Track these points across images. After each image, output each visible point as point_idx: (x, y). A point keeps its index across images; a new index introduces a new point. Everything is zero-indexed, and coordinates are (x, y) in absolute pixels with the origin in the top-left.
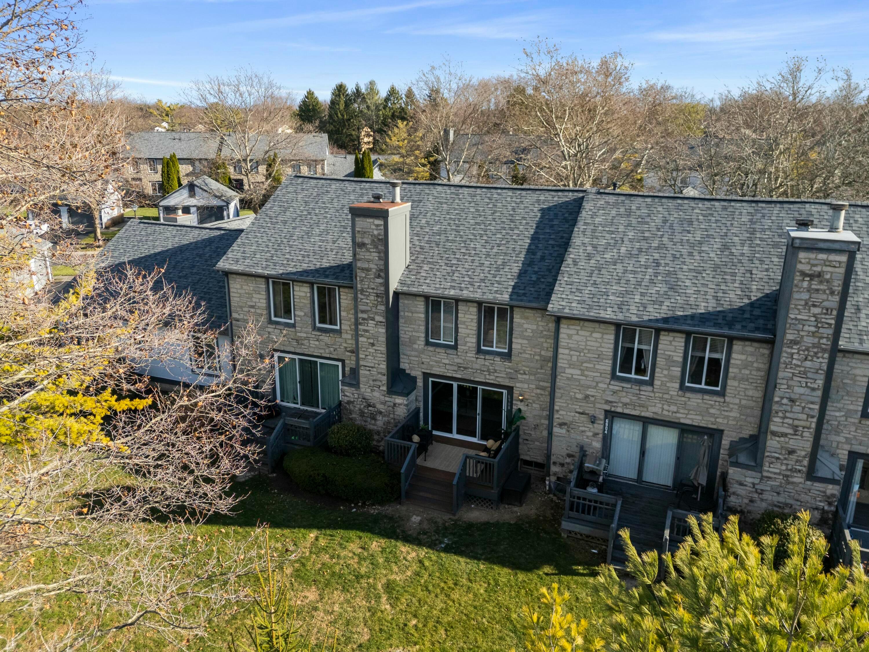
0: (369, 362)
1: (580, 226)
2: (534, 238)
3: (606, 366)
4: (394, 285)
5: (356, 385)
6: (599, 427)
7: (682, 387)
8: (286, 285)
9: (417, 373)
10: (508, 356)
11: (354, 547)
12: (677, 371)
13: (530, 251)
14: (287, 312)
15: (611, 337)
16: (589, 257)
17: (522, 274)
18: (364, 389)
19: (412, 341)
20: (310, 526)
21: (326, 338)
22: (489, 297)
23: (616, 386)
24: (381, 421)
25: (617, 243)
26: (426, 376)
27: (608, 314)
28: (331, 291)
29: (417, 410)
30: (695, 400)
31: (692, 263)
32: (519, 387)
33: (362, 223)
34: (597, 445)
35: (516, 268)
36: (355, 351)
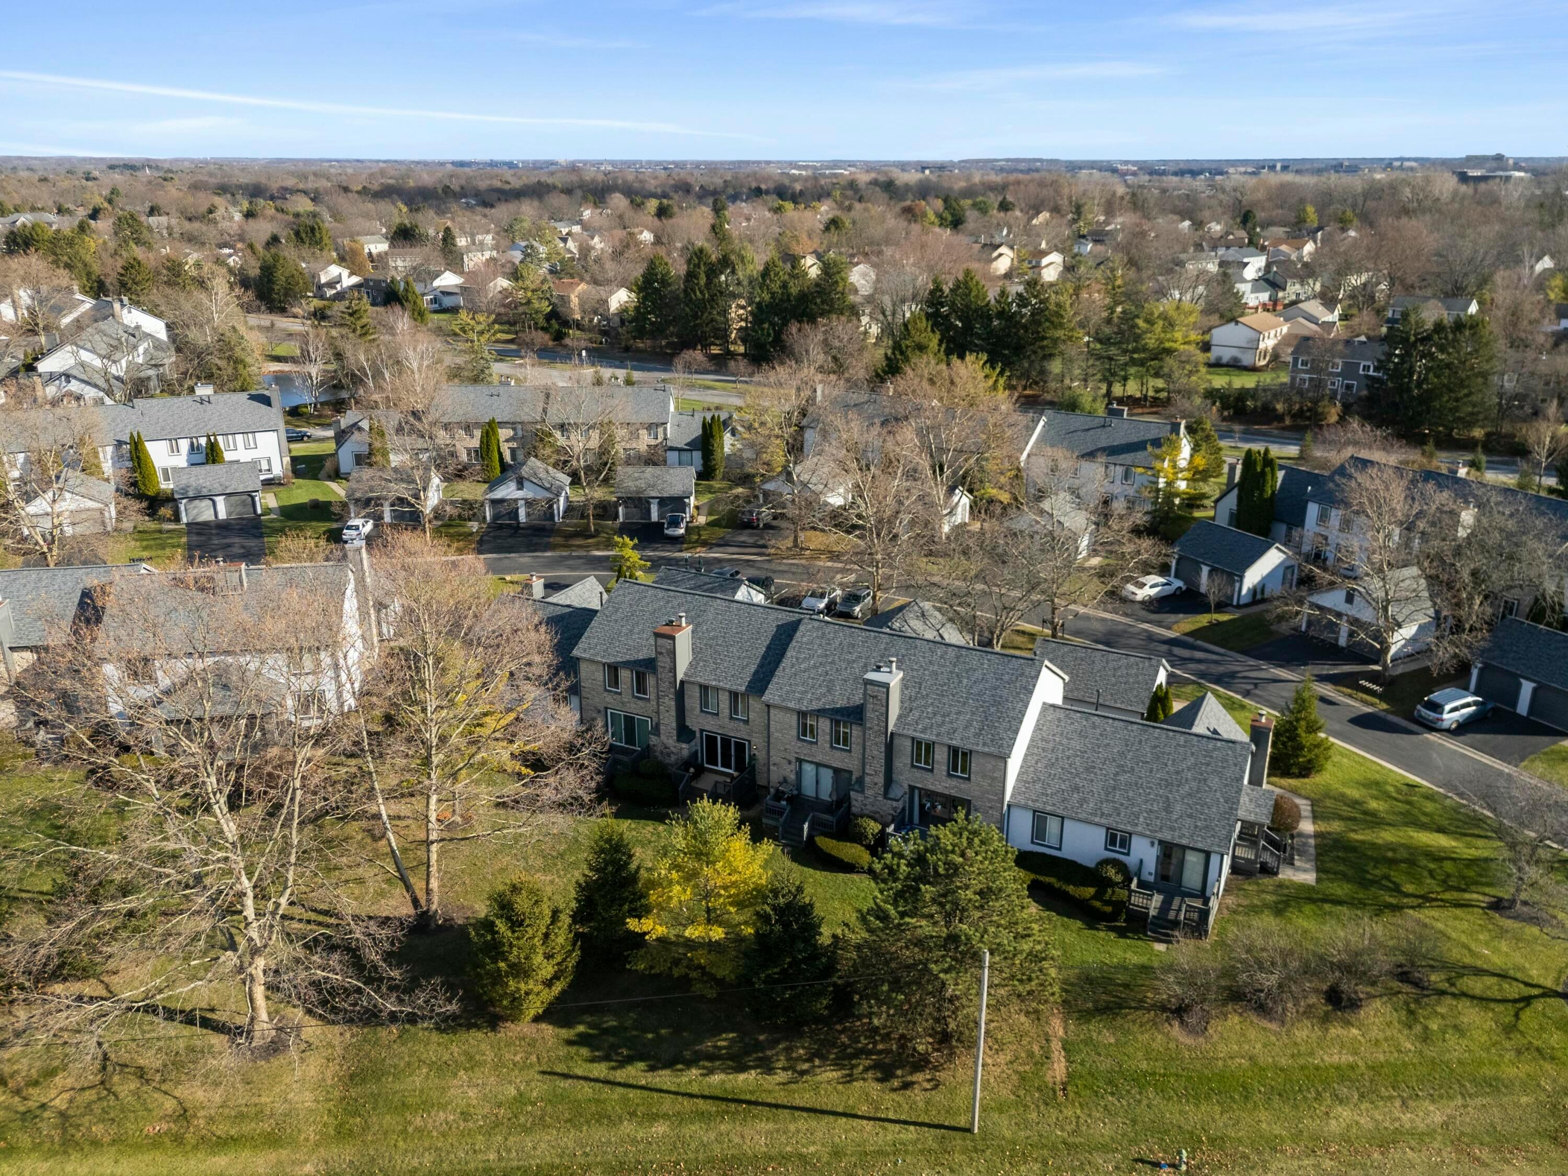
0: (666, 721)
1: (794, 643)
2: (769, 648)
3: (794, 732)
4: (680, 676)
5: (658, 735)
6: (793, 767)
7: (832, 747)
8: (616, 669)
9: (696, 729)
10: (746, 722)
11: (650, 829)
12: (828, 738)
13: (764, 657)
14: (616, 684)
15: (795, 717)
16: (793, 666)
17: (756, 673)
18: (663, 737)
19: (693, 709)
20: (626, 818)
21: (640, 703)
22: (734, 688)
23: (800, 744)
24: (673, 758)
25: (811, 657)
26: (702, 731)
27: (792, 705)
28: (644, 674)
29: (696, 752)
30: (838, 754)
31: (845, 674)
32: (754, 741)
33: (661, 641)
34: (793, 777)
35: (753, 668)
36: (658, 713)
